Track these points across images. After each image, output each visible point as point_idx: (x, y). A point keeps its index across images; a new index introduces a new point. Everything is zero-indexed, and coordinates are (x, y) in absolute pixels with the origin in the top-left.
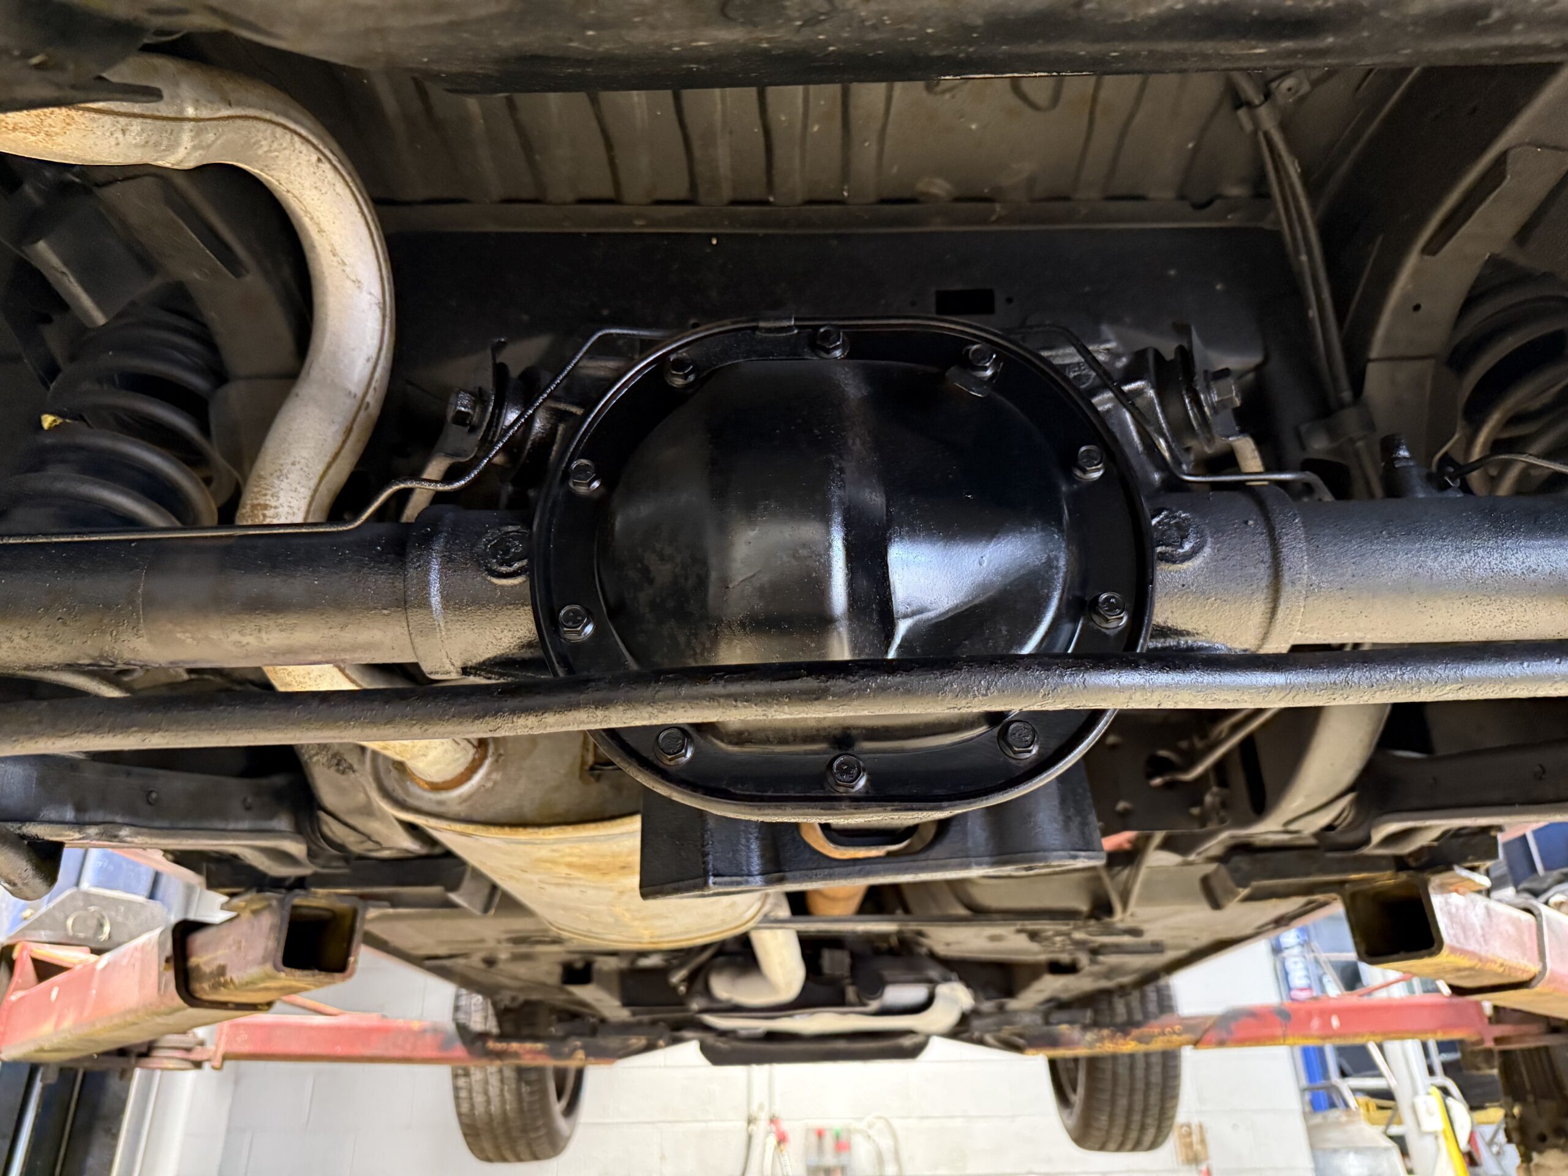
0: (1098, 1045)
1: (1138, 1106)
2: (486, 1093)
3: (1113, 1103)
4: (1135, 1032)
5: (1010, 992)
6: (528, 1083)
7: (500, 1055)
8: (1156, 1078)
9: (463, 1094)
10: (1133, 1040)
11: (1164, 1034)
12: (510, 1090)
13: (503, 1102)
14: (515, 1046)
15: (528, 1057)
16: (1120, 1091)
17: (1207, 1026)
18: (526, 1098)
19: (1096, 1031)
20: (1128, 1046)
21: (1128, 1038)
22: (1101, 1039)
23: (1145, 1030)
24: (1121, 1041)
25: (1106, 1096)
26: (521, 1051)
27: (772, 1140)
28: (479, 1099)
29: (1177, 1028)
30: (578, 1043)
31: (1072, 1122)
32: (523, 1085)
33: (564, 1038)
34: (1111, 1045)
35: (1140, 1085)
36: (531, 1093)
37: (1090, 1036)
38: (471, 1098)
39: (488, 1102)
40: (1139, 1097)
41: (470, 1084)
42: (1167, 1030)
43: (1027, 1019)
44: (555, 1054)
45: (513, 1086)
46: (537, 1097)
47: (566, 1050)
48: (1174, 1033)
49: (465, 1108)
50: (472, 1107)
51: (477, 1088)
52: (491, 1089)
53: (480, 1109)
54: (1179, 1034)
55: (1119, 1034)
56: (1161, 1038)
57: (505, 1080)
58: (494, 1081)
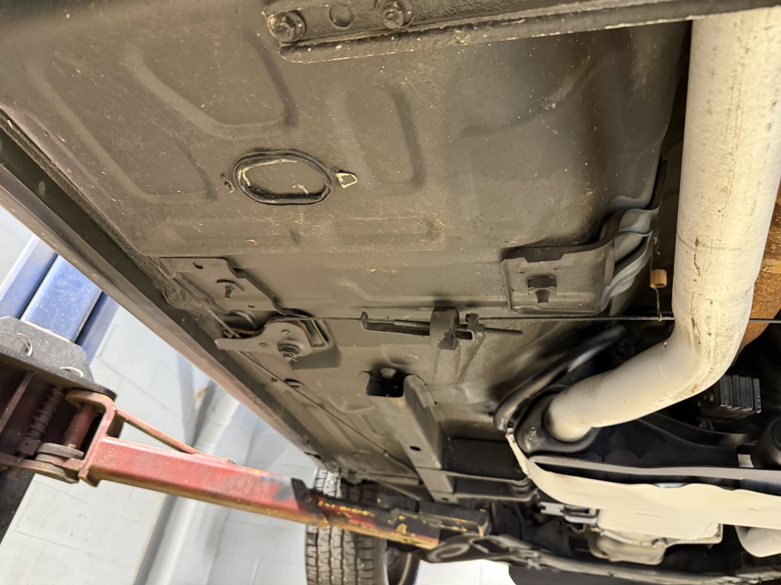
2: (329, 563)
6: (364, 560)
7: (328, 515)
9: (312, 561)
12: (348, 565)
13: (343, 573)
14: (342, 509)
15: (353, 522)
18: (361, 574)
26: (348, 515)
28: (324, 568)
30: (402, 517)
32: (359, 561)
33: (389, 511)
36: (366, 570)
38: (317, 566)
39: (331, 572)
41: (317, 554)
44: (380, 524)
45: (351, 560)
46: (369, 574)
47: (390, 522)
49: (313, 573)
50: (318, 574)
51: (323, 557)
52: (333, 560)
53: (324, 577)
57: (345, 554)
58: (336, 553)
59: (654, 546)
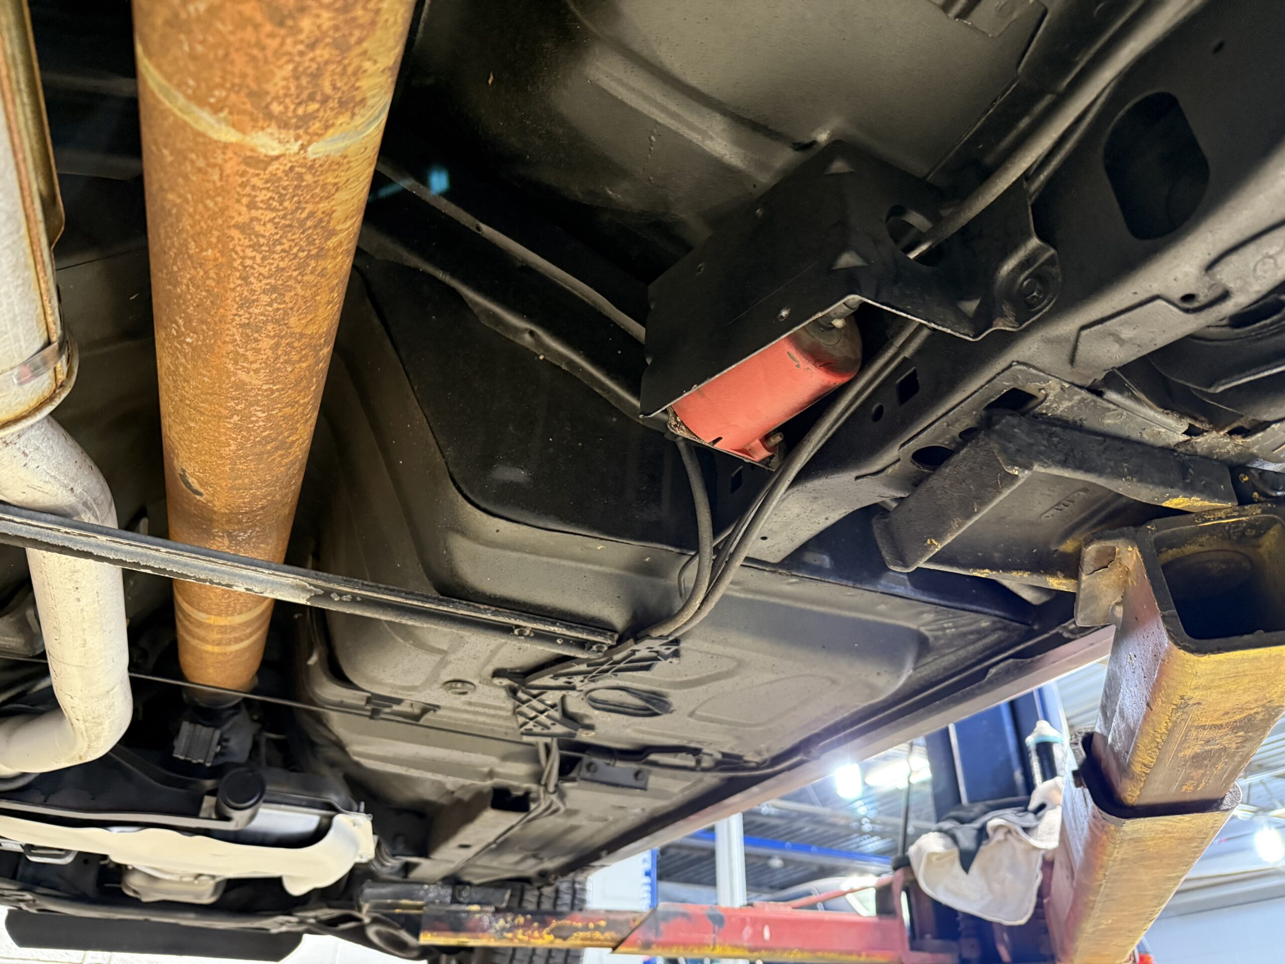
0: (509, 934)
4: (554, 923)
5: (425, 852)
10: (550, 933)
11: (586, 929)
17: (634, 922)
19: (509, 917)
20: (543, 940)
21: (545, 930)
22: (513, 928)
23: (563, 923)
24: (537, 933)
29: (603, 923)
34: (523, 937)
37: (500, 923)
42: (591, 925)
43: (433, 892)
48: (597, 928)
55: (535, 924)
56: (581, 934)
59: (196, 882)
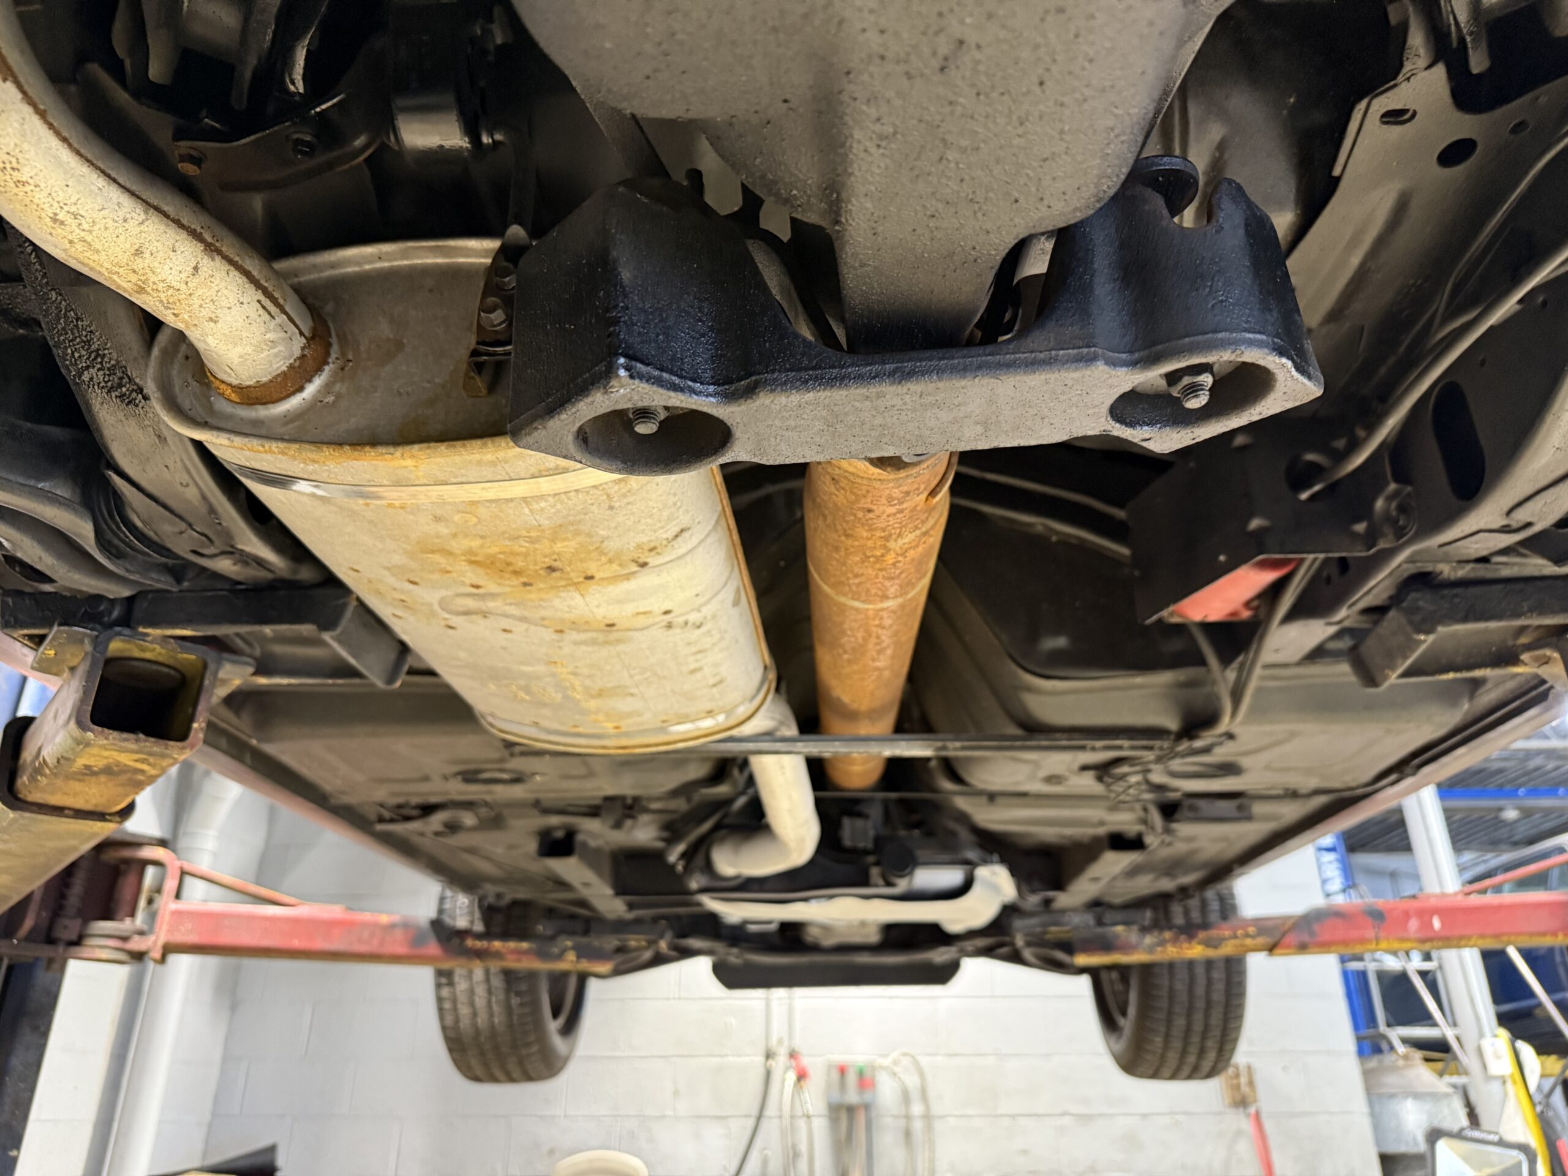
0: (1159, 949)
1: (1198, 1027)
2: (472, 1004)
3: (1169, 1022)
6: (518, 994)
7: (480, 954)
8: (1218, 996)
9: (447, 1005)
10: (1199, 943)
11: (1235, 937)
12: (498, 1002)
13: (491, 1015)
14: (497, 944)
15: (510, 957)
16: (1177, 1009)
17: (1286, 927)
18: (517, 1011)
19: (1156, 933)
21: (1194, 943)
22: (1162, 943)
23: (1213, 933)
24: (1185, 945)
25: (1162, 1016)
26: (504, 951)
27: (791, 1077)
28: (464, 1011)
29: (1254, 930)
30: (569, 943)
31: (1120, 1046)
32: (513, 996)
33: (552, 938)
34: (1174, 950)
35: (1200, 1004)
36: (521, 1005)
37: (1148, 940)
38: (455, 1009)
39: (475, 1014)
40: (1198, 1017)
41: (454, 995)
42: (1240, 932)
44: (544, 955)
45: (502, 997)
46: (527, 1010)
47: (556, 950)
48: (1247, 935)
49: (449, 1020)
50: (457, 1020)
51: (462, 998)
52: (477, 999)
53: (465, 1023)
54: (1253, 937)
55: (1183, 937)
56: (1233, 942)
57: (493, 990)
58: (481, 991)
59: (862, 928)
